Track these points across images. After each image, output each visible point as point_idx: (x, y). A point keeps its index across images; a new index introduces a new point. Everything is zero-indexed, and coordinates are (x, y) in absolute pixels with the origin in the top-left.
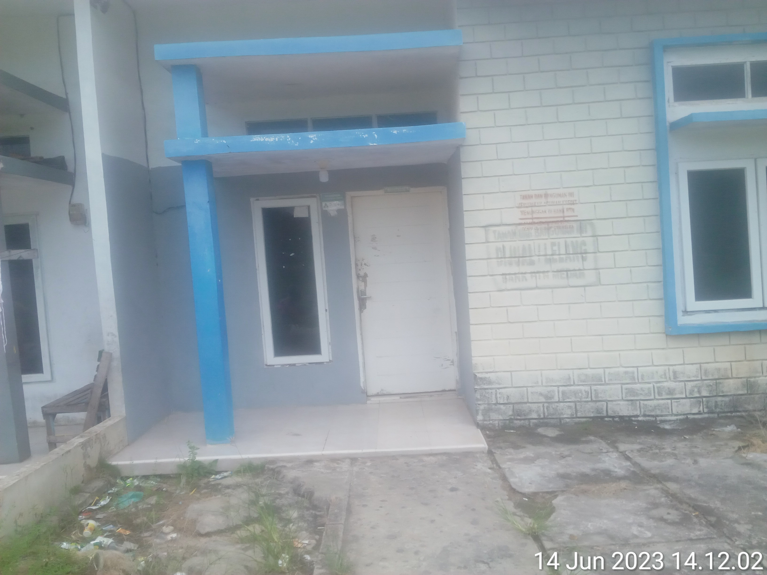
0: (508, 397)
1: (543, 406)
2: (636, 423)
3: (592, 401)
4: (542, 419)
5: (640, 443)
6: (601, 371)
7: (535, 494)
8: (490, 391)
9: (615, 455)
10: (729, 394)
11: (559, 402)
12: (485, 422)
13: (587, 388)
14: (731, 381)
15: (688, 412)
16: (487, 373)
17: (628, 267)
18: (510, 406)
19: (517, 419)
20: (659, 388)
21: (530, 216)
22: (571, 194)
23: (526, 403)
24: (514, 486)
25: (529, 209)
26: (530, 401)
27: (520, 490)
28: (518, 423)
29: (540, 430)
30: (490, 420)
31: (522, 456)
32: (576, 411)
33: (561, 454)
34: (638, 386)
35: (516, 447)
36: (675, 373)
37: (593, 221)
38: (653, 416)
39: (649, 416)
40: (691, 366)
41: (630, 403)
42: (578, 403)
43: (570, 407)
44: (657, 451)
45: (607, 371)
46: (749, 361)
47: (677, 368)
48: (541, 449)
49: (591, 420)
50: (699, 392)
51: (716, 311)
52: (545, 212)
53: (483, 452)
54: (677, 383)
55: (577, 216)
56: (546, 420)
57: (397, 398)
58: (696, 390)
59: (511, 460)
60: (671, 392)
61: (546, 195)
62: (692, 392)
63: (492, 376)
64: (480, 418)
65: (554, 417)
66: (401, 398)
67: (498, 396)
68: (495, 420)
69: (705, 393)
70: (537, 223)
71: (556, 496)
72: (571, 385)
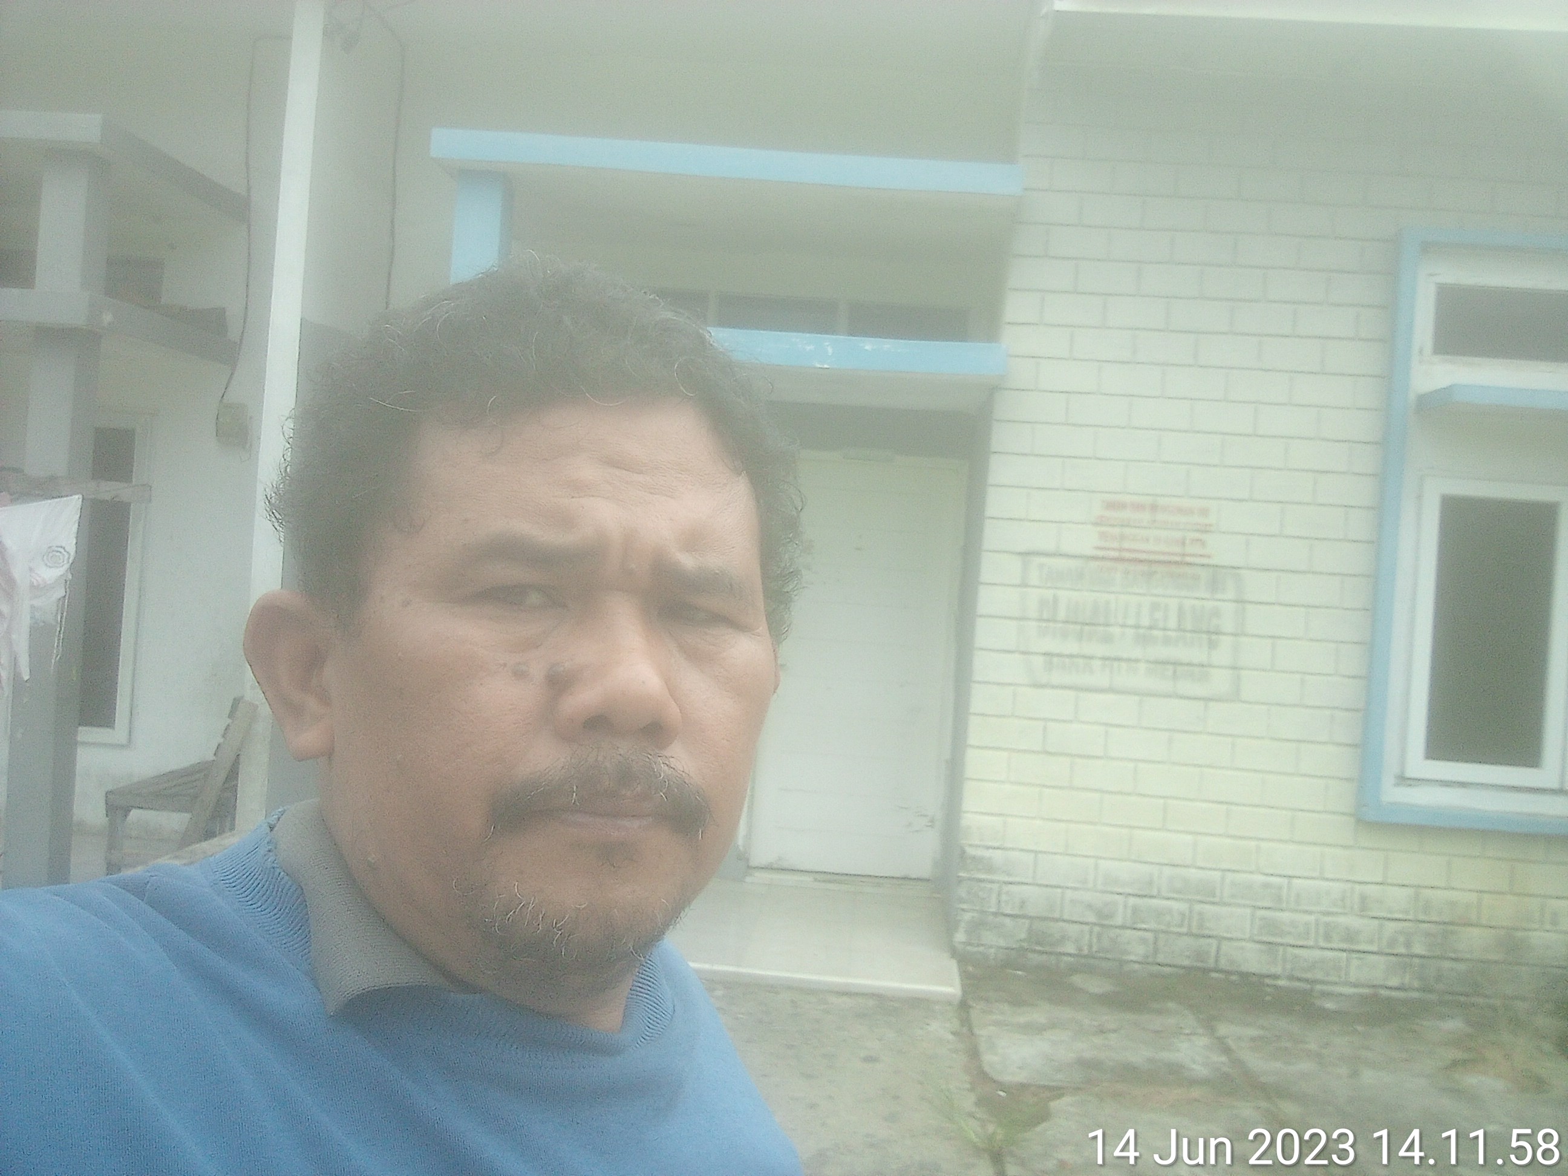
0: (1023, 902)
1: (1091, 932)
2: (1269, 990)
3: (1190, 934)
4: (1085, 956)
5: (1263, 1028)
6: (1217, 875)
7: (1023, 1087)
8: (989, 886)
9: (1202, 1041)
10: (1468, 956)
11: (1123, 927)
12: (969, 948)
13: (1183, 907)
14: (1475, 932)
15: (1382, 983)
16: (988, 848)
17: (1298, 672)
18: (1024, 920)
19: (1035, 951)
20: (1327, 924)
21: (1116, 545)
22: (1204, 512)
23: (1057, 920)
24: (987, 1068)
25: (1117, 531)
26: (1066, 917)
27: (996, 1077)
28: (1035, 959)
29: (1077, 980)
30: (978, 945)
31: (1021, 1020)
32: (1156, 951)
33: (1100, 1025)
34: (1285, 916)
35: (1017, 1002)
36: (1363, 899)
37: (1242, 572)
38: (1307, 981)
39: (1299, 979)
40: (1397, 888)
41: (1263, 947)
42: (1161, 936)
43: (1143, 941)
44: (1289, 1045)
45: (1230, 876)
46: (1519, 895)
47: (1372, 890)
48: (1065, 1013)
49: (1182, 972)
50: (1408, 944)
51: (1463, 785)
52: (1148, 540)
53: (950, 1003)
54: (1366, 921)
55: (1209, 557)
56: (1092, 961)
57: (807, 879)
58: (1401, 939)
59: (997, 1023)
60: (1350, 936)
61: (1154, 508)
62: (1392, 942)
63: (997, 855)
64: (960, 937)
65: (1109, 956)
66: (816, 880)
67: (1004, 898)
68: (991, 947)
69: (1418, 949)
70: (1130, 560)
71: (1060, 1096)
72: (1152, 897)
